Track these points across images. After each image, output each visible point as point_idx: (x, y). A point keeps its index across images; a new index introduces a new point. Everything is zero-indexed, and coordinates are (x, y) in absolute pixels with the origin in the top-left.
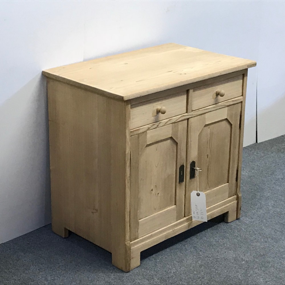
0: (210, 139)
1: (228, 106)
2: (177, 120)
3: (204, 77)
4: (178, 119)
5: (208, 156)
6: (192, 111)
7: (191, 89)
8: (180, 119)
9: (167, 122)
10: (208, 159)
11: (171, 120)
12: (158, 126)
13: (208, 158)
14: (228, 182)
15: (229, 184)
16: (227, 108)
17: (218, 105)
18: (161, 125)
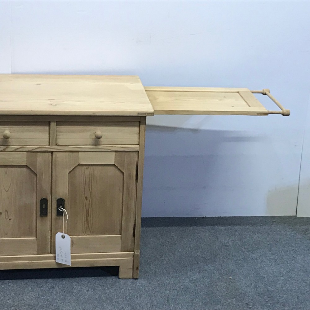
0: (89, 182)
1: (115, 151)
2: (32, 150)
3: (67, 113)
4: (34, 149)
5: (86, 198)
6: (56, 145)
7: (53, 122)
8: (39, 150)
9: (17, 149)
10: (87, 202)
11: (24, 148)
12: (4, 150)
13: (87, 200)
14: (121, 235)
15: (121, 237)
16: (114, 153)
17: (97, 147)
18: (9, 149)
